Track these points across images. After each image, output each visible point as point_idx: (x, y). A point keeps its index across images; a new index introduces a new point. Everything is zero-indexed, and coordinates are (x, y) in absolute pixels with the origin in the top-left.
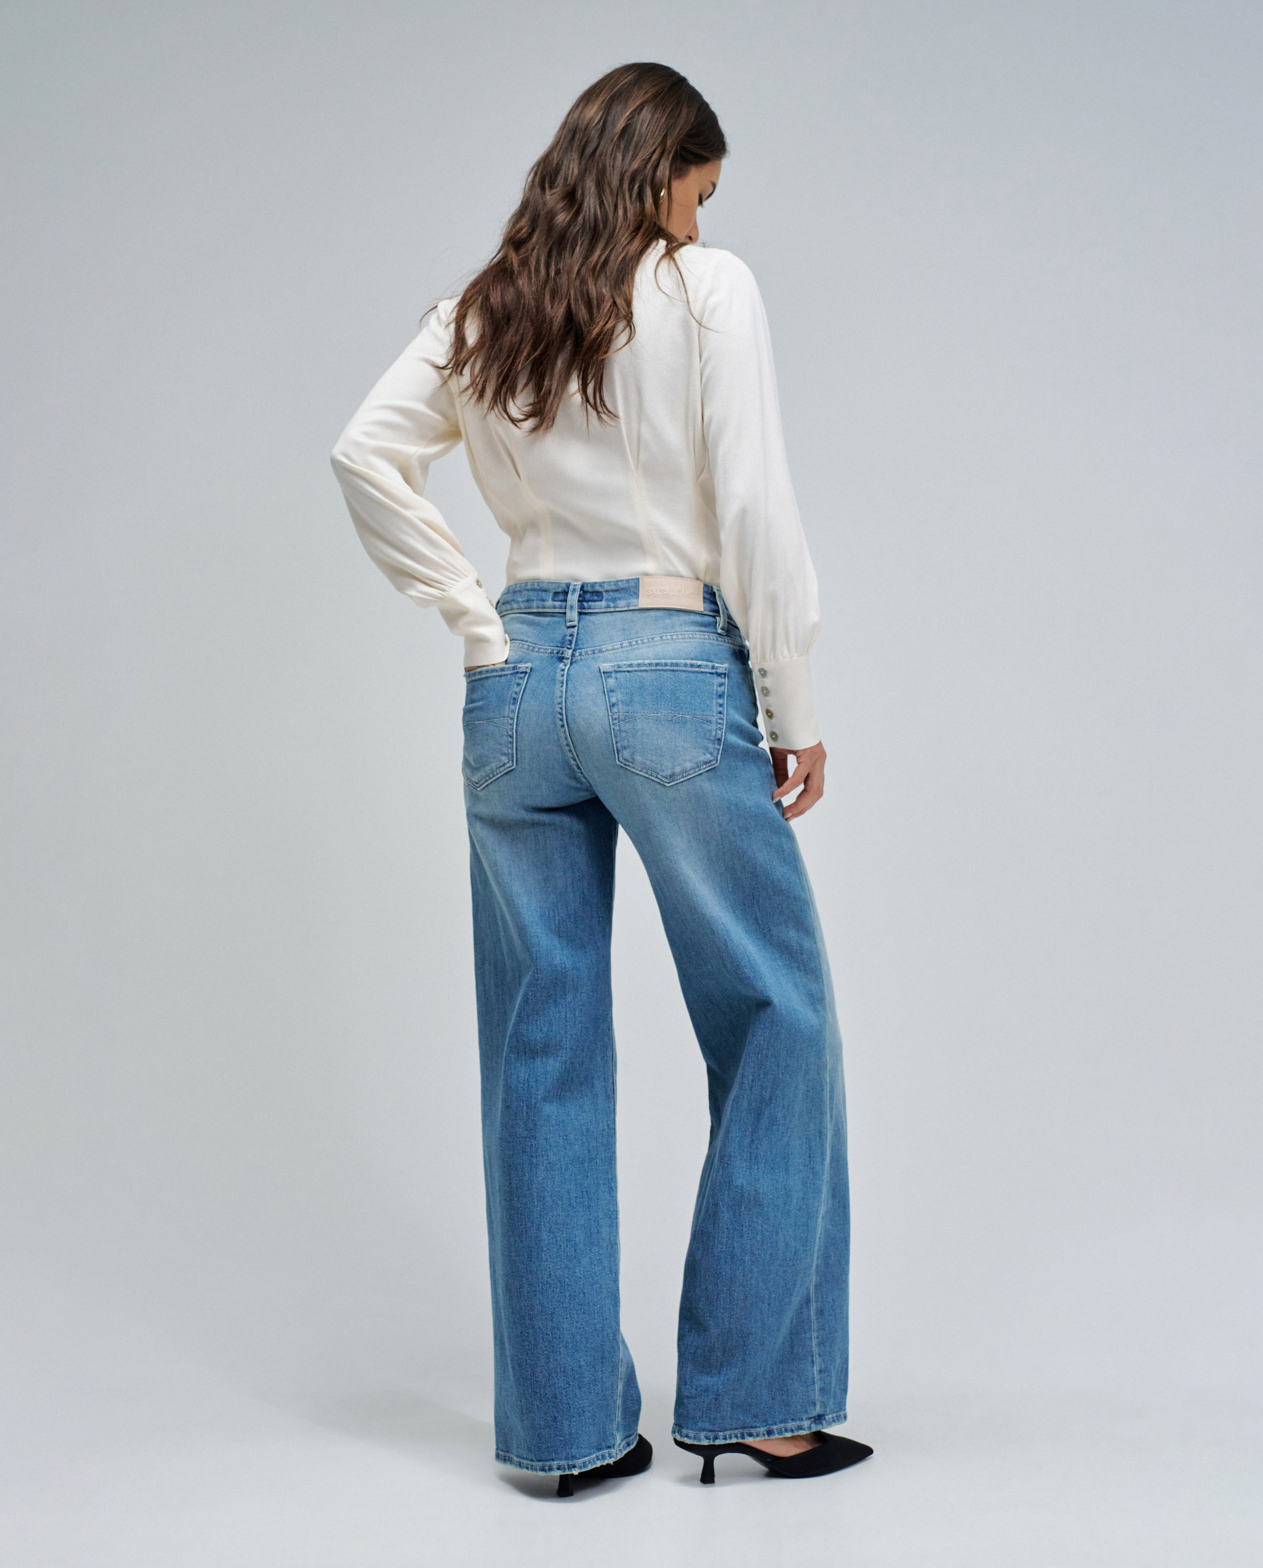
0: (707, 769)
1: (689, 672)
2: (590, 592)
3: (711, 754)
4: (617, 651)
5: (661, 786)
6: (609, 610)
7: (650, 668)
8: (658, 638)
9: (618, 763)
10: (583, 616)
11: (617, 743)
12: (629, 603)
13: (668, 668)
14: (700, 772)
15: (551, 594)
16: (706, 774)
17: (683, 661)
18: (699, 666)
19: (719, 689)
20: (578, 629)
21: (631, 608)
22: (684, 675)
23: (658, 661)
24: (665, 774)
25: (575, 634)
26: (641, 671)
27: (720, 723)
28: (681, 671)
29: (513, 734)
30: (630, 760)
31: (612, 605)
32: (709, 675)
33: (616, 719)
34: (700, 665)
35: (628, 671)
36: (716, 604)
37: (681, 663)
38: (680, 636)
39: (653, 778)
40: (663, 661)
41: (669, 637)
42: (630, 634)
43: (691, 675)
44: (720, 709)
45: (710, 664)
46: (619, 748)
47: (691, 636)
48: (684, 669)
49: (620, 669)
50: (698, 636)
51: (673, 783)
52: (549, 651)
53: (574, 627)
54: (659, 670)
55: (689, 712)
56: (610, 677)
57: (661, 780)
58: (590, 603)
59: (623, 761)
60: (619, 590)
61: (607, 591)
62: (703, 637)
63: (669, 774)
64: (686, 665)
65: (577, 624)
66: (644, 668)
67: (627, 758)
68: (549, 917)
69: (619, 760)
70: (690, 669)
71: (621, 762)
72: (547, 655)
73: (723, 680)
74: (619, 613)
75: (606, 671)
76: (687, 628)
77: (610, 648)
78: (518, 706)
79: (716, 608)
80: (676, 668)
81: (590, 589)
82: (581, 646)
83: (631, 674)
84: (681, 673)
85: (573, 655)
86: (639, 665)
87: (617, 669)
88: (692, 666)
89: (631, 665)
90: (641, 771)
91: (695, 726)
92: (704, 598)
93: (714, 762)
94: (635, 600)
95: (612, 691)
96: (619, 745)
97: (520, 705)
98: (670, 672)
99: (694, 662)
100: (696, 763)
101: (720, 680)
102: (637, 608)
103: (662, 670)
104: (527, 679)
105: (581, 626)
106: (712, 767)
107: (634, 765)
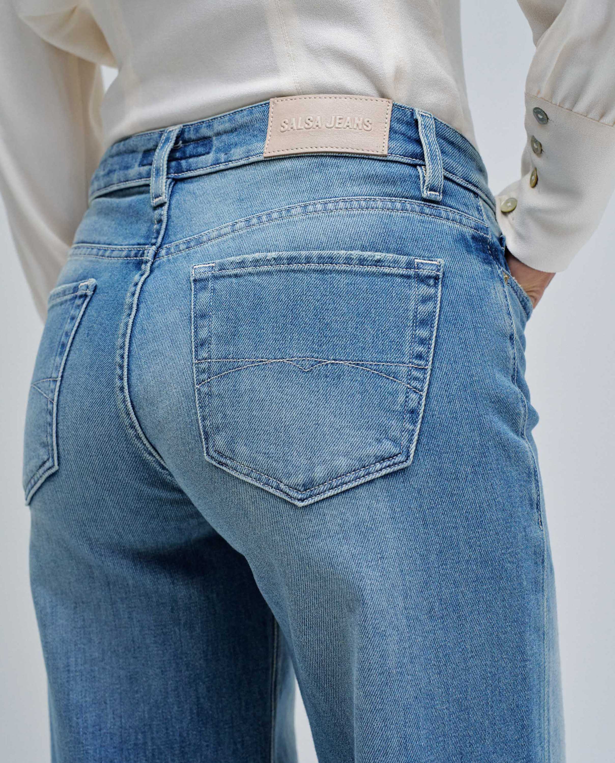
0: (384, 472)
1: (356, 273)
2: (193, 141)
3: (395, 441)
4: (225, 238)
5: (288, 507)
6: (217, 168)
7: (278, 268)
8: (299, 210)
9: (207, 458)
10: (179, 185)
11: (204, 419)
12: (249, 151)
13: (313, 266)
14: (368, 478)
15: (140, 156)
16: (383, 483)
17: (343, 252)
18: (378, 263)
19: (421, 308)
20: (169, 209)
21: (252, 159)
22: (344, 280)
23: (294, 253)
24: (293, 481)
25: (165, 219)
26: (259, 274)
27: (416, 379)
28: (339, 272)
29: (53, 408)
30: (228, 453)
31: (223, 157)
32: (399, 280)
33: (204, 371)
34: (379, 261)
35: (236, 276)
36: (418, 142)
37: (339, 257)
38: (341, 205)
39: (271, 491)
40: (304, 253)
41: (319, 207)
42: (251, 206)
43: (359, 279)
44: (421, 349)
45: (404, 259)
46: (208, 430)
47: (363, 204)
48: (344, 267)
49: (224, 272)
50: (380, 204)
51: (311, 501)
52: (124, 253)
53: (161, 205)
54: (294, 271)
55: (349, 354)
56: (204, 288)
57: (288, 495)
58: (191, 160)
59: (215, 455)
60: (236, 129)
61: (218, 134)
62: (389, 205)
63: (301, 482)
64: (348, 260)
65: (166, 200)
66: (265, 268)
67: (221, 450)
68: (135, 744)
69: (207, 453)
70: (357, 268)
71: (212, 458)
72: (121, 260)
73: (432, 291)
74: (233, 172)
75: (198, 277)
76: (356, 189)
77: (215, 234)
78: (65, 358)
79: (418, 150)
80: (329, 267)
81: (192, 135)
82: (173, 238)
83: (241, 280)
84: (338, 277)
85: (156, 255)
86: (256, 262)
87: (217, 273)
88: (362, 262)
89: (242, 264)
90: (248, 475)
91: (362, 383)
92: (392, 130)
93: (400, 458)
94: (260, 144)
95: (203, 316)
96: (208, 423)
97: (68, 356)
98: (314, 275)
99: (366, 254)
100: (360, 460)
101: (424, 290)
102: (261, 158)
103: (300, 271)
104: (86, 308)
105: (173, 202)
106: (396, 468)
107: (234, 464)
